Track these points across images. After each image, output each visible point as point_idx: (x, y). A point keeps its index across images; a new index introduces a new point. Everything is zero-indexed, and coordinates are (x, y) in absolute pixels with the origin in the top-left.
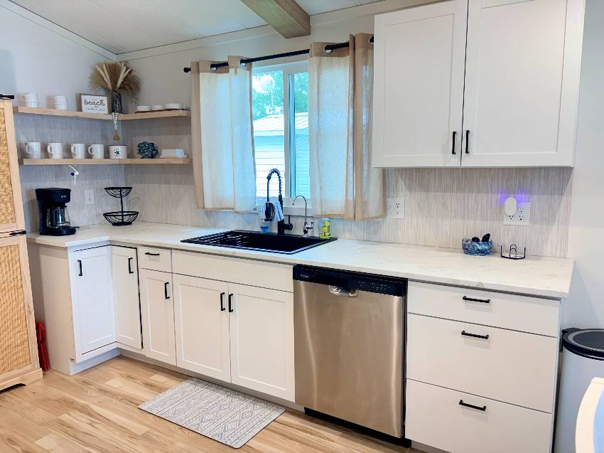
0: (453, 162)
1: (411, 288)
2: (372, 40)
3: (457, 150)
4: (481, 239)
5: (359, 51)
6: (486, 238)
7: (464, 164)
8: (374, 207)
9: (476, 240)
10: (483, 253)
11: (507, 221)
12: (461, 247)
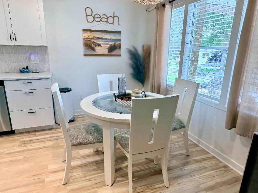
0: (11, 43)
4: (25, 68)
6: (27, 68)
7: (16, 44)
9: (24, 68)
10: (27, 72)
11: (32, 63)
12: (19, 71)
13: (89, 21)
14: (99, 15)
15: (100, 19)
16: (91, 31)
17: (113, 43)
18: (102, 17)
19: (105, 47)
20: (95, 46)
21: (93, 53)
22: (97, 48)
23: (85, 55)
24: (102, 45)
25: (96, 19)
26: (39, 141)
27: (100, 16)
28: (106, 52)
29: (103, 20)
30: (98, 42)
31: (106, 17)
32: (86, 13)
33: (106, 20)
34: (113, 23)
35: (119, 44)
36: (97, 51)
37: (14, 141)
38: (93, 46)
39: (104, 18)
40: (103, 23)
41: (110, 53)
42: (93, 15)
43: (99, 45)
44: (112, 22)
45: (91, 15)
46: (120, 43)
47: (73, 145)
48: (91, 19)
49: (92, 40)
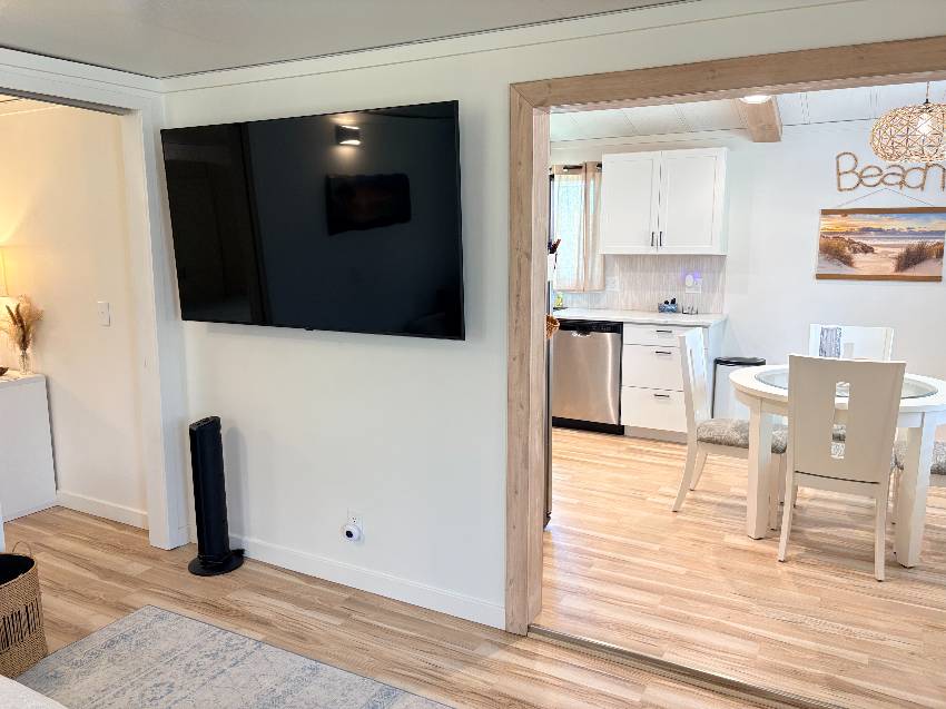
0: (653, 251)
1: (625, 327)
2: (600, 165)
3: (655, 244)
4: (670, 302)
5: (590, 174)
6: (673, 302)
7: (659, 253)
8: (597, 284)
9: (667, 302)
10: (673, 311)
11: (687, 291)
12: (657, 307)
13: (842, 187)
14: (878, 168)
15: (879, 178)
16: (845, 213)
17: (916, 242)
18: (885, 172)
19: (887, 253)
20: (855, 252)
21: (846, 270)
22: (859, 258)
23: (819, 277)
24: (878, 250)
25: (866, 181)
26: (663, 456)
27: (881, 171)
28: (890, 267)
29: (890, 179)
30: (864, 242)
31: (900, 172)
32: (838, 166)
33: (899, 179)
34: (922, 186)
35: (938, 244)
36: (857, 265)
37: (619, 445)
38: (847, 251)
39: (893, 174)
40: (890, 187)
41: (902, 271)
42: (858, 170)
43: (867, 250)
44: (921, 182)
45: (853, 171)
46: (941, 241)
47: (701, 440)
48: (849, 181)
49: (847, 238)
